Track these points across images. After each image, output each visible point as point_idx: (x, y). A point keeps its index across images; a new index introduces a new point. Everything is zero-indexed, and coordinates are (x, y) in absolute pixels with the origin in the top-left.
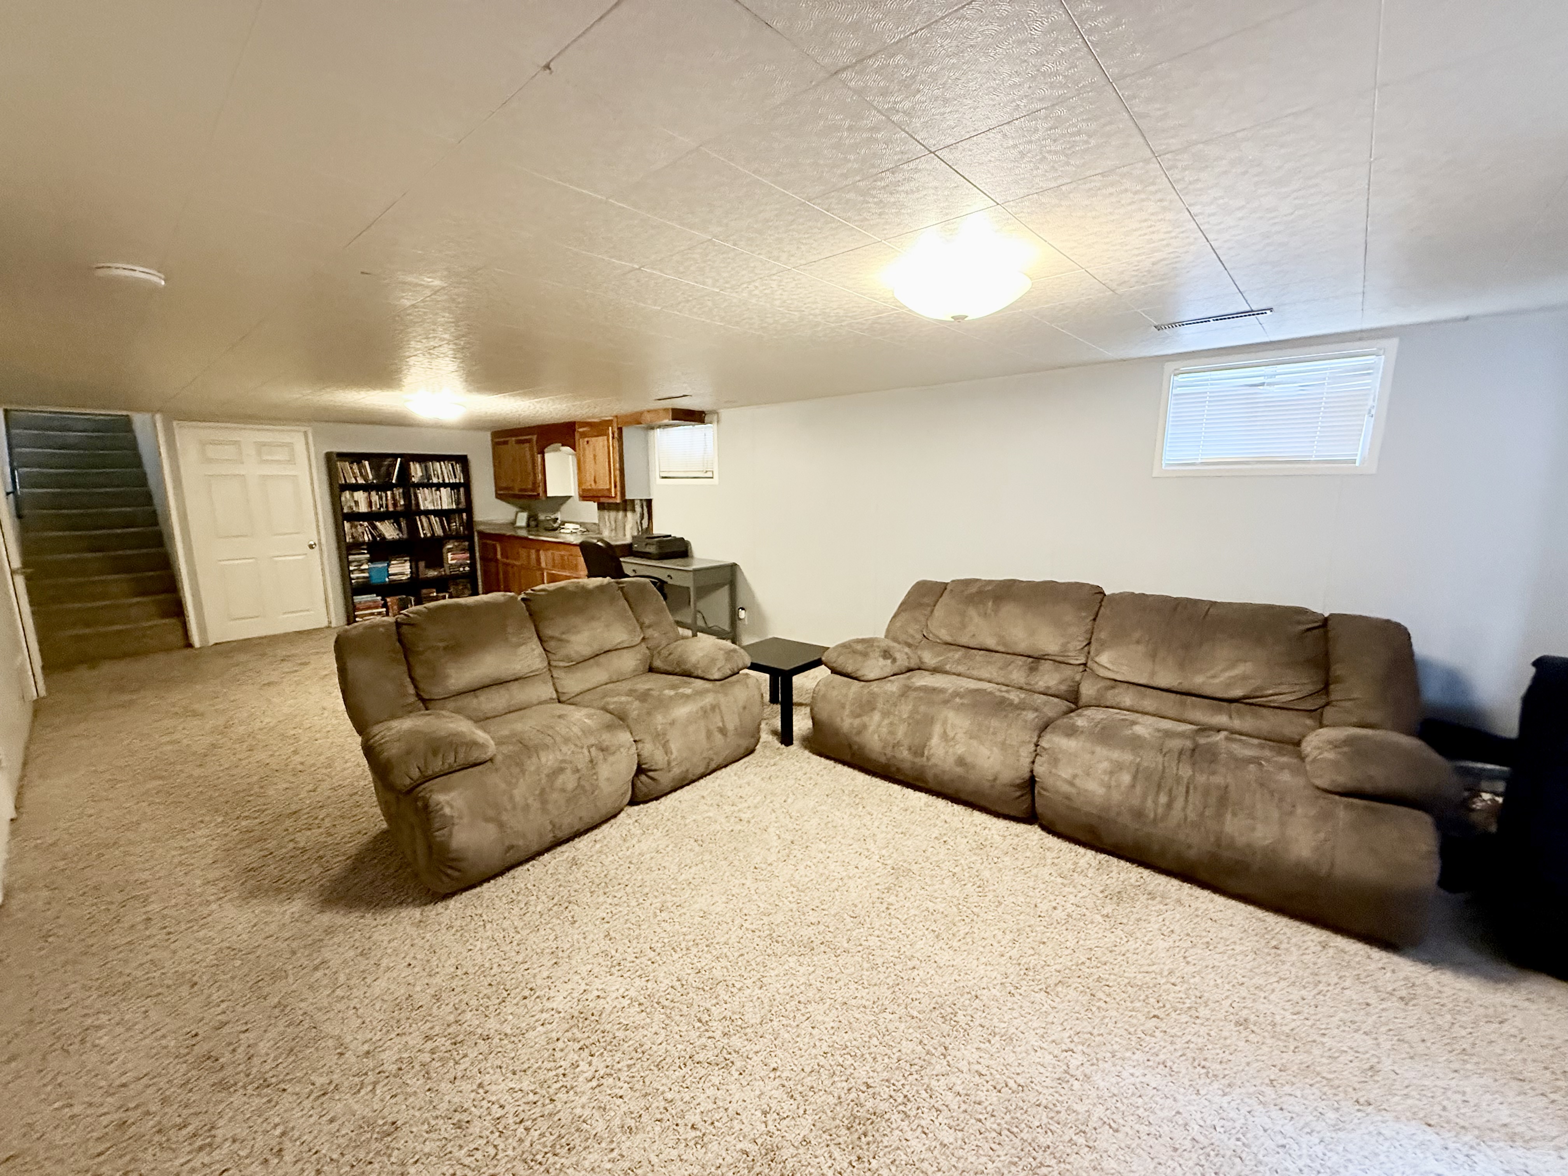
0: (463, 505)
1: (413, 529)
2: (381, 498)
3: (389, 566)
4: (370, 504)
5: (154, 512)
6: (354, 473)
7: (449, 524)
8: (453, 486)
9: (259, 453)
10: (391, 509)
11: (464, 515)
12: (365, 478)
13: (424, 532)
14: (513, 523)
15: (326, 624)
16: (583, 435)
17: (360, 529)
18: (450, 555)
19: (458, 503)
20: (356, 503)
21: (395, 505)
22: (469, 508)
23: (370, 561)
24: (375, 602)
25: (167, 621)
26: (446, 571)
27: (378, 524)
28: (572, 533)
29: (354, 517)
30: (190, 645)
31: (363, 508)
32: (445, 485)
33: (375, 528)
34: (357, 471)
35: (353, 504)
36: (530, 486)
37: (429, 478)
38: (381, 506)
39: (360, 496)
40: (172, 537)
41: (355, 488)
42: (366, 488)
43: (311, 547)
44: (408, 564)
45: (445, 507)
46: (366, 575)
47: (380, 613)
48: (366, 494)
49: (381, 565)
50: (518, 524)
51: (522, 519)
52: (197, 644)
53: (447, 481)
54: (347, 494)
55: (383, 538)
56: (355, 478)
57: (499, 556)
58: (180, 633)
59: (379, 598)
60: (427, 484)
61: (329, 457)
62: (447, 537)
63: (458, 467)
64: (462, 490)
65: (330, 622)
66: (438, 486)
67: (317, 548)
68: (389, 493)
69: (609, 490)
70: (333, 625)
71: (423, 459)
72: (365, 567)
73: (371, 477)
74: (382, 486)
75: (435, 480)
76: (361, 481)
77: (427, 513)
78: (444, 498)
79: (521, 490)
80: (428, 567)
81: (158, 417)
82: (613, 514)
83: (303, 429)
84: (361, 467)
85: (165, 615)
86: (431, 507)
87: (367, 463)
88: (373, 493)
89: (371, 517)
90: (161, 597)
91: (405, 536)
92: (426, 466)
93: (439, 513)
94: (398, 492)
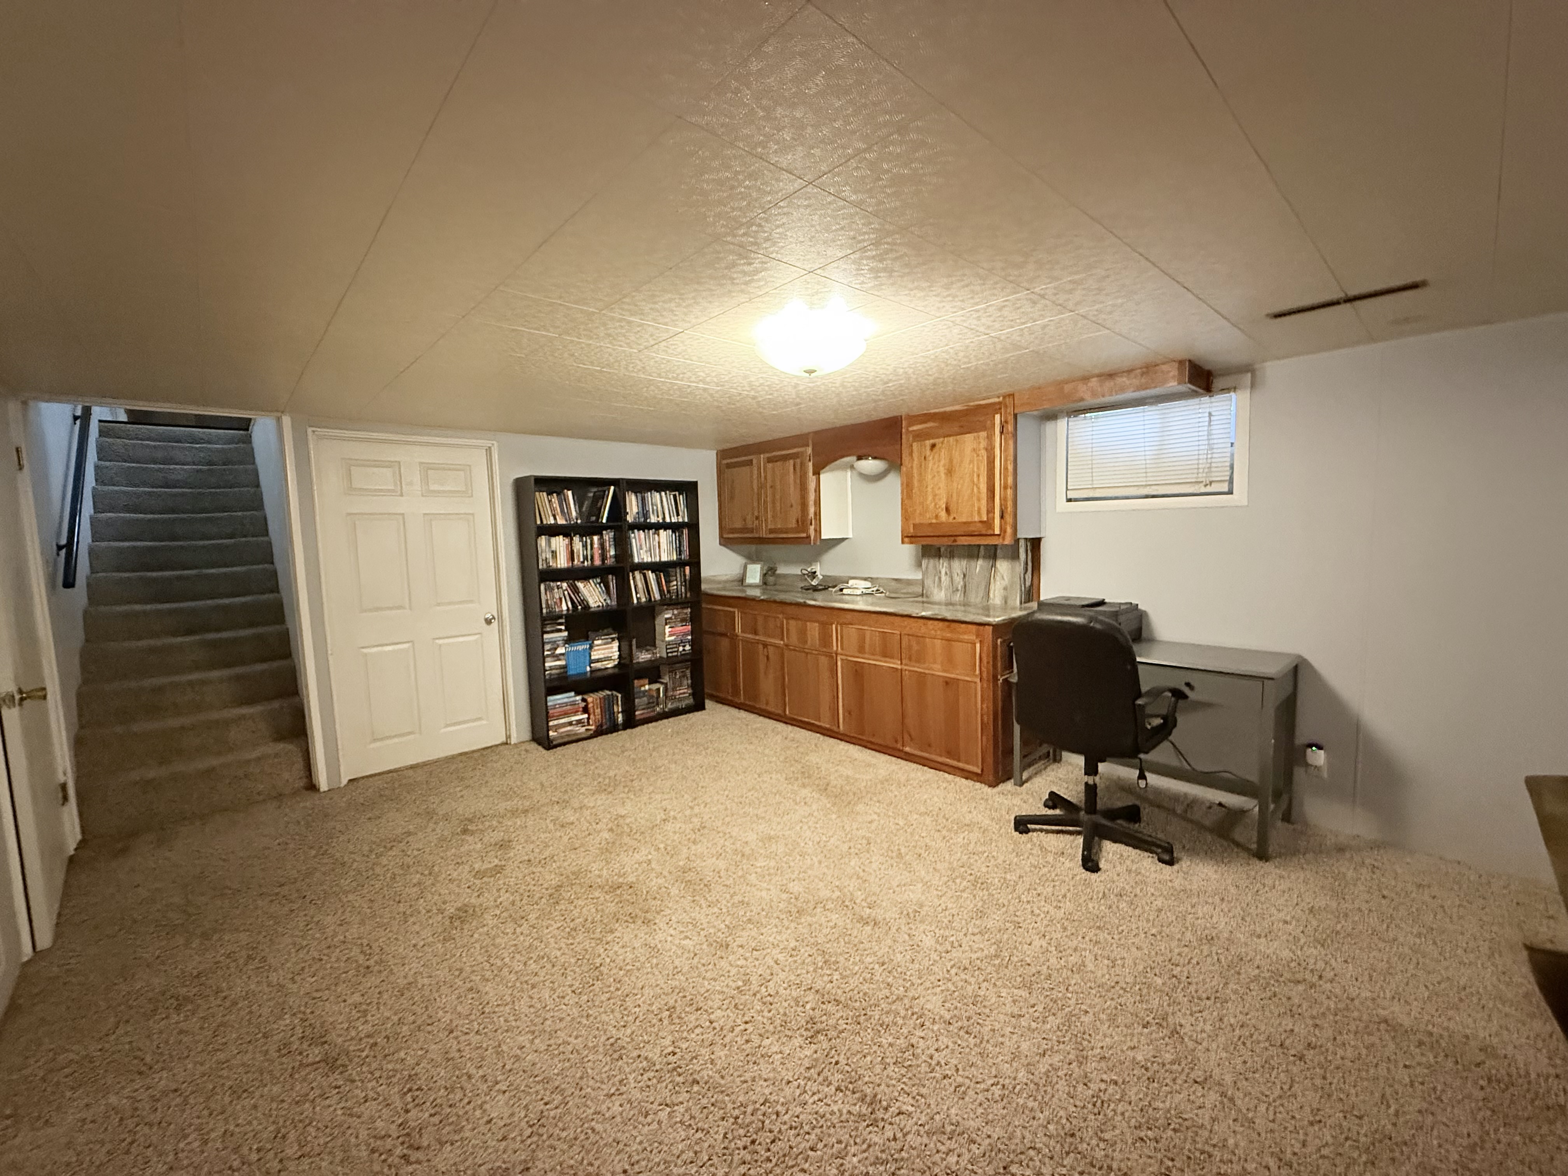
0: (685, 556)
1: (624, 591)
2: (585, 546)
3: (591, 647)
4: (572, 555)
5: (275, 573)
6: (553, 509)
7: (668, 582)
8: (675, 527)
9: (425, 480)
10: (598, 562)
11: (687, 569)
12: (565, 513)
13: (638, 596)
14: (742, 580)
15: (503, 739)
16: (920, 436)
17: (557, 594)
18: (668, 629)
19: (680, 553)
20: (554, 553)
21: (603, 557)
22: (694, 561)
23: (568, 641)
24: (573, 704)
25: (281, 746)
26: (661, 652)
27: (580, 585)
28: (863, 594)
29: (552, 575)
30: (312, 787)
31: (562, 562)
32: (665, 526)
33: (576, 591)
34: (556, 504)
35: (549, 556)
36: (793, 524)
37: (646, 515)
38: (585, 558)
39: (559, 543)
40: (296, 609)
41: (553, 531)
42: (566, 531)
43: (488, 622)
44: (616, 644)
45: (665, 558)
46: (562, 663)
47: (579, 722)
48: (567, 541)
49: (582, 647)
50: (749, 580)
51: (754, 574)
52: (324, 786)
53: (668, 520)
54: (543, 541)
55: (587, 607)
56: (555, 519)
57: (738, 629)
58: (300, 765)
59: (579, 698)
60: (645, 526)
61: (520, 485)
62: (668, 602)
63: (681, 499)
64: (685, 531)
65: (508, 737)
66: (657, 527)
67: (495, 624)
68: (596, 538)
69: (989, 524)
70: (513, 741)
71: (642, 487)
72: (560, 650)
73: (574, 514)
74: (588, 529)
75: (653, 519)
76: (561, 521)
77: (643, 567)
78: (664, 546)
79: (772, 531)
80: (640, 647)
81: (286, 420)
82: (959, 565)
83: (488, 443)
84: (563, 501)
85: (280, 737)
86: (647, 559)
87: (570, 493)
88: (576, 539)
89: (573, 575)
90: (276, 704)
91: (614, 603)
92: (643, 499)
93: (658, 568)
94: (608, 536)
